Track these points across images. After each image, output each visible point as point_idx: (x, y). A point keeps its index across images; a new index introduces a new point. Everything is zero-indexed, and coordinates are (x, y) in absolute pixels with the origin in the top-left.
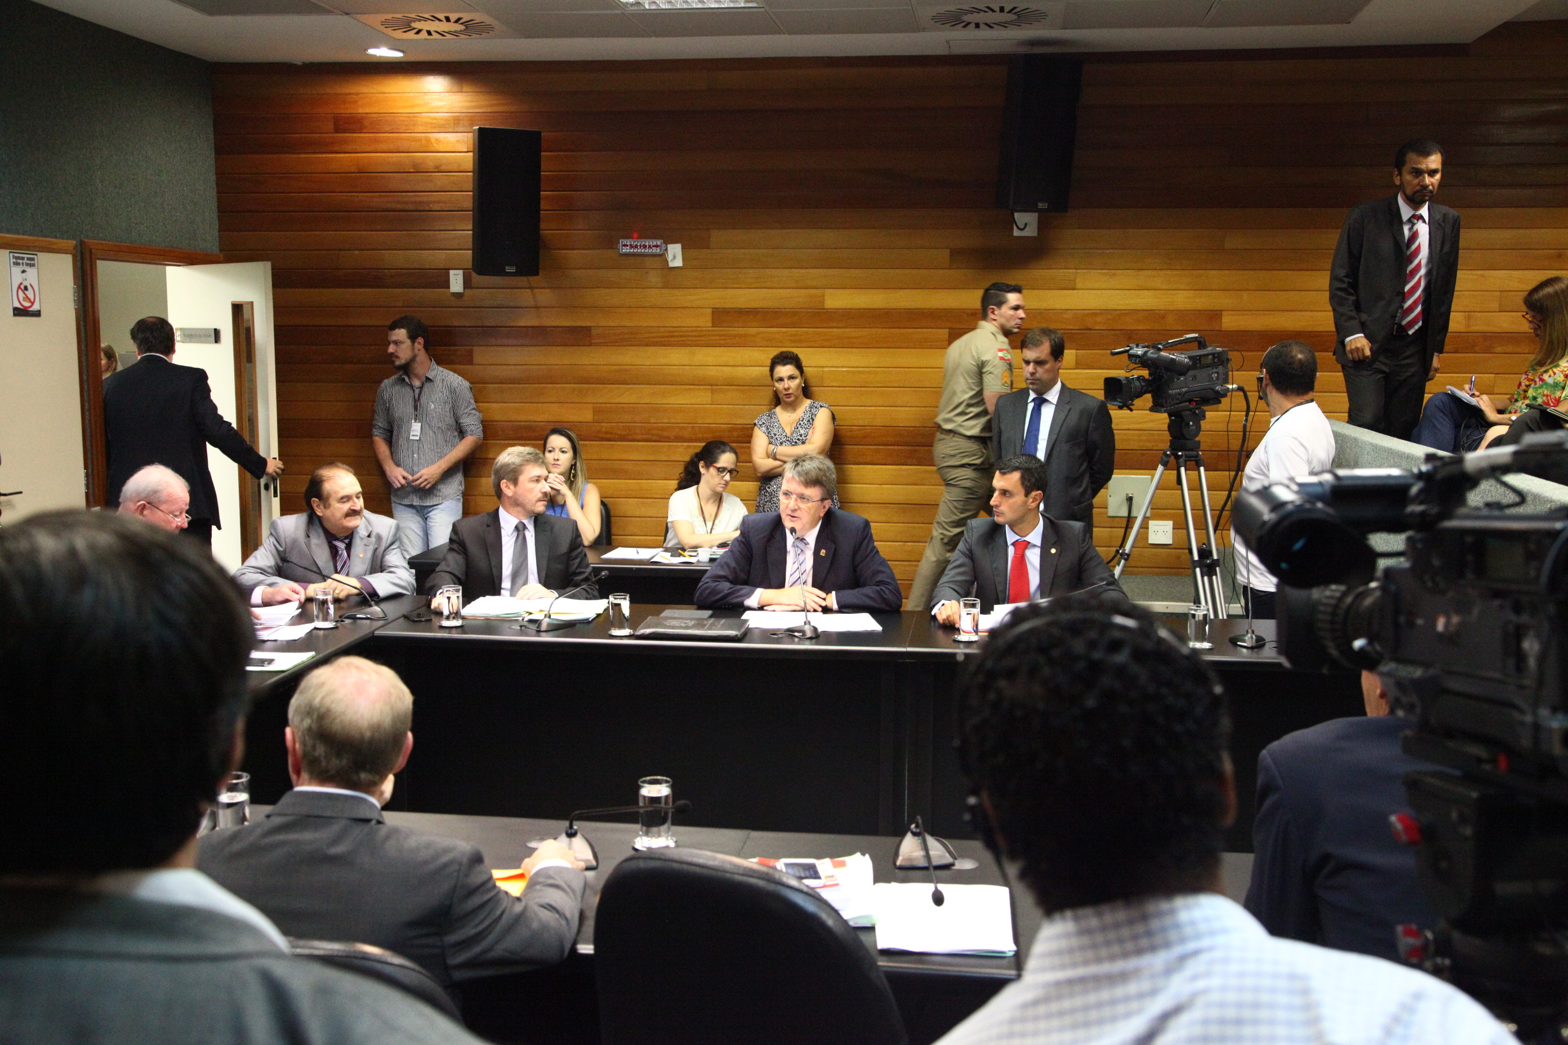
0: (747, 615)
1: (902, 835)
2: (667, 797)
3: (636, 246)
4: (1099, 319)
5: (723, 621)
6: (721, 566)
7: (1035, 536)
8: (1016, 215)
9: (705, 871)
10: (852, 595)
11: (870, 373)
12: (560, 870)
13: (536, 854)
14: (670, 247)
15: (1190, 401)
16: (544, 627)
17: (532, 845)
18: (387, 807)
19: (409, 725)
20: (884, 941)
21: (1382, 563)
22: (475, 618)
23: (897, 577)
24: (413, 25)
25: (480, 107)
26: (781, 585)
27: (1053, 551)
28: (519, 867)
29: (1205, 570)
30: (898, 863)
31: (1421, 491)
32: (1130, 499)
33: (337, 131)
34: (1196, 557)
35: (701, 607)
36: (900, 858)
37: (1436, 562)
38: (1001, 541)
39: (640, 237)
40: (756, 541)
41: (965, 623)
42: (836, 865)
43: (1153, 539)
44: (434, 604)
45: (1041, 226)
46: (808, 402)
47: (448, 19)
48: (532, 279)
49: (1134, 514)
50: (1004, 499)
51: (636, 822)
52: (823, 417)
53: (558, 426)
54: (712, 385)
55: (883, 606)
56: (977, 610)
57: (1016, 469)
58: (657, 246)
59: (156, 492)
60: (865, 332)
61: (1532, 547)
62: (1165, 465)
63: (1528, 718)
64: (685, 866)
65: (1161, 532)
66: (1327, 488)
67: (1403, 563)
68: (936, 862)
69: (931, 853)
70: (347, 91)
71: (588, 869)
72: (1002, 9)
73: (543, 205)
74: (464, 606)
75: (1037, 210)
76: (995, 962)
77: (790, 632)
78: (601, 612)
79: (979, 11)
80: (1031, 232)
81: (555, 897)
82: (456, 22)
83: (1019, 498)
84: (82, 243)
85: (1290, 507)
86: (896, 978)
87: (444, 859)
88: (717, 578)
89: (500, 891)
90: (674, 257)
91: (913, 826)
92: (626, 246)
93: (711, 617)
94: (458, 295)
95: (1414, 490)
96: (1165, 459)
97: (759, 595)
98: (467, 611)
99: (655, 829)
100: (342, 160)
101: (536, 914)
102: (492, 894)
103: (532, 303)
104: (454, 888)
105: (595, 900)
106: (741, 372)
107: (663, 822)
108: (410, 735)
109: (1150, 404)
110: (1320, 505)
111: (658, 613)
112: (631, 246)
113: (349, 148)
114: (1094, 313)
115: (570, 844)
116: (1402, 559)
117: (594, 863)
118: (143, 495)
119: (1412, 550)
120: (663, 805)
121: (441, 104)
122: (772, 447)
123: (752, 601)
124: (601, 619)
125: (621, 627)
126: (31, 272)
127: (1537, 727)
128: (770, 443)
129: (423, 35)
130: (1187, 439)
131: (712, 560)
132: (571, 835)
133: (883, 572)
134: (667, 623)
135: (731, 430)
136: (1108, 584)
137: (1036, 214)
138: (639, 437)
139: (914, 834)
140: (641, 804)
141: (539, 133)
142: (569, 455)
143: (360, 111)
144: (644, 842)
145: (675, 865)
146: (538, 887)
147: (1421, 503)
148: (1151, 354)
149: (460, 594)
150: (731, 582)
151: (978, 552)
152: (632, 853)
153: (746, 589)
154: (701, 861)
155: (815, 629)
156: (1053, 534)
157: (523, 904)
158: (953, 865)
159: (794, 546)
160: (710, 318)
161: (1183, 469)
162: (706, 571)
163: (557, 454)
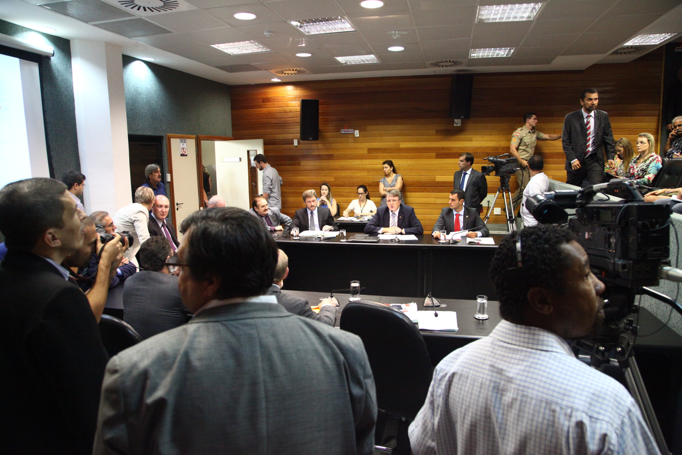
0: (379, 236)
1: (425, 297)
2: (358, 286)
3: (346, 131)
4: (480, 150)
5: (372, 237)
6: (372, 221)
7: (462, 212)
8: (455, 120)
9: (371, 307)
10: (409, 230)
11: (413, 166)
12: (329, 306)
13: (322, 302)
14: (355, 131)
15: (506, 173)
16: (322, 239)
17: (321, 299)
18: (283, 288)
19: (287, 265)
20: (421, 327)
21: (570, 217)
22: (303, 237)
23: (422, 224)
24: (284, 72)
25: (302, 94)
26: (388, 227)
27: (467, 217)
28: (317, 305)
29: (511, 222)
30: (424, 305)
31: (580, 196)
32: (489, 202)
33: (263, 102)
34: (508, 218)
35: (366, 233)
36: (425, 304)
37: (585, 217)
38: (452, 214)
39: (347, 128)
40: (381, 214)
41: (442, 238)
42: (407, 306)
43: (495, 213)
44: (291, 233)
45: (462, 123)
46: (395, 175)
47: (293, 70)
48: (317, 141)
49: (490, 206)
50: (453, 202)
51: (350, 294)
52: (399, 179)
53: (324, 183)
54: (368, 170)
55: (418, 233)
56: (445, 234)
57: (456, 193)
58: (352, 131)
59: (217, 202)
60: (412, 154)
61: (614, 212)
62: (499, 191)
63: (612, 261)
64: (365, 305)
65: (497, 211)
66: (553, 196)
67: (575, 217)
68: (435, 305)
69: (434, 302)
70: (266, 91)
71: (337, 306)
72: (450, 61)
73: (320, 120)
74: (299, 233)
75: (461, 118)
76: (453, 333)
77: (392, 240)
78: (338, 235)
79: (443, 62)
80: (459, 125)
81: (328, 314)
82: (296, 70)
83: (457, 201)
84: (197, 136)
85: (543, 201)
86: (425, 337)
87: (298, 303)
88: (371, 224)
89: (313, 312)
90: (357, 134)
91: (428, 295)
92: (343, 131)
93: (369, 236)
94: (296, 146)
95: (578, 196)
96: (499, 190)
97: (382, 230)
98: (300, 235)
99: (355, 296)
100: (264, 110)
101: (323, 318)
102: (310, 313)
103: (316, 148)
104: (301, 310)
105: (340, 315)
106: (376, 166)
107: (357, 293)
108: (288, 268)
109: (495, 174)
110: (551, 200)
111: (354, 235)
112: (344, 131)
113: (266, 107)
114: (477, 148)
115: (332, 299)
116: (575, 216)
117: (338, 305)
118: (214, 203)
119: (577, 213)
120: (357, 288)
121: (291, 93)
122: (385, 188)
123: (380, 232)
124: (338, 237)
125: (344, 239)
126: (185, 144)
127: (614, 263)
128: (385, 187)
129: (287, 75)
130: (505, 184)
131: (368, 220)
132: (332, 297)
133: (418, 223)
134: (356, 238)
135: (374, 183)
136: (483, 226)
137: (461, 120)
138: (347, 185)
139: (429, 297)
140: (351, 288)
141: (318, 100)
142: (328, 191)
143: (269, 96)
144: (352, 299)
145: (363, 305)
146: (323, 311)
147: (580, 200)
148: (495, 159)
149: (298, 230)
150: (375, 226)
151: (445, 216)
152: (349, 302)
153: (379, 228)
154: (370, 304)
155: (399, 239)
156: (467, 211)
157: (320, 315)
158: (440, 306)
159: (392, 215)
160: (367, 151)
161: (504, 193)
162: (367, 223)
163: (324, 191)
